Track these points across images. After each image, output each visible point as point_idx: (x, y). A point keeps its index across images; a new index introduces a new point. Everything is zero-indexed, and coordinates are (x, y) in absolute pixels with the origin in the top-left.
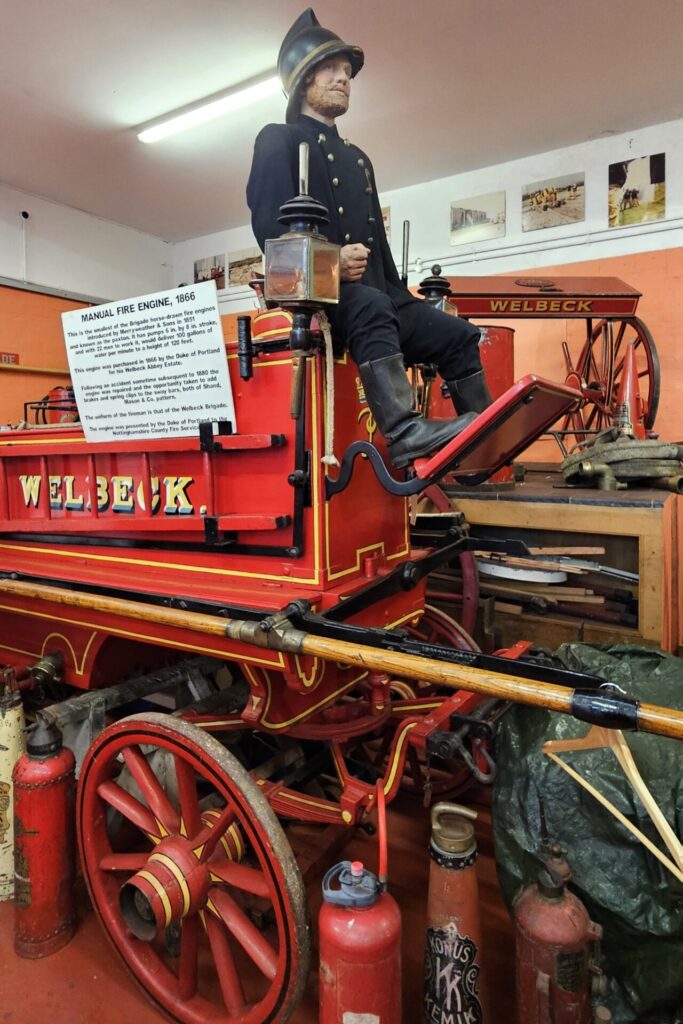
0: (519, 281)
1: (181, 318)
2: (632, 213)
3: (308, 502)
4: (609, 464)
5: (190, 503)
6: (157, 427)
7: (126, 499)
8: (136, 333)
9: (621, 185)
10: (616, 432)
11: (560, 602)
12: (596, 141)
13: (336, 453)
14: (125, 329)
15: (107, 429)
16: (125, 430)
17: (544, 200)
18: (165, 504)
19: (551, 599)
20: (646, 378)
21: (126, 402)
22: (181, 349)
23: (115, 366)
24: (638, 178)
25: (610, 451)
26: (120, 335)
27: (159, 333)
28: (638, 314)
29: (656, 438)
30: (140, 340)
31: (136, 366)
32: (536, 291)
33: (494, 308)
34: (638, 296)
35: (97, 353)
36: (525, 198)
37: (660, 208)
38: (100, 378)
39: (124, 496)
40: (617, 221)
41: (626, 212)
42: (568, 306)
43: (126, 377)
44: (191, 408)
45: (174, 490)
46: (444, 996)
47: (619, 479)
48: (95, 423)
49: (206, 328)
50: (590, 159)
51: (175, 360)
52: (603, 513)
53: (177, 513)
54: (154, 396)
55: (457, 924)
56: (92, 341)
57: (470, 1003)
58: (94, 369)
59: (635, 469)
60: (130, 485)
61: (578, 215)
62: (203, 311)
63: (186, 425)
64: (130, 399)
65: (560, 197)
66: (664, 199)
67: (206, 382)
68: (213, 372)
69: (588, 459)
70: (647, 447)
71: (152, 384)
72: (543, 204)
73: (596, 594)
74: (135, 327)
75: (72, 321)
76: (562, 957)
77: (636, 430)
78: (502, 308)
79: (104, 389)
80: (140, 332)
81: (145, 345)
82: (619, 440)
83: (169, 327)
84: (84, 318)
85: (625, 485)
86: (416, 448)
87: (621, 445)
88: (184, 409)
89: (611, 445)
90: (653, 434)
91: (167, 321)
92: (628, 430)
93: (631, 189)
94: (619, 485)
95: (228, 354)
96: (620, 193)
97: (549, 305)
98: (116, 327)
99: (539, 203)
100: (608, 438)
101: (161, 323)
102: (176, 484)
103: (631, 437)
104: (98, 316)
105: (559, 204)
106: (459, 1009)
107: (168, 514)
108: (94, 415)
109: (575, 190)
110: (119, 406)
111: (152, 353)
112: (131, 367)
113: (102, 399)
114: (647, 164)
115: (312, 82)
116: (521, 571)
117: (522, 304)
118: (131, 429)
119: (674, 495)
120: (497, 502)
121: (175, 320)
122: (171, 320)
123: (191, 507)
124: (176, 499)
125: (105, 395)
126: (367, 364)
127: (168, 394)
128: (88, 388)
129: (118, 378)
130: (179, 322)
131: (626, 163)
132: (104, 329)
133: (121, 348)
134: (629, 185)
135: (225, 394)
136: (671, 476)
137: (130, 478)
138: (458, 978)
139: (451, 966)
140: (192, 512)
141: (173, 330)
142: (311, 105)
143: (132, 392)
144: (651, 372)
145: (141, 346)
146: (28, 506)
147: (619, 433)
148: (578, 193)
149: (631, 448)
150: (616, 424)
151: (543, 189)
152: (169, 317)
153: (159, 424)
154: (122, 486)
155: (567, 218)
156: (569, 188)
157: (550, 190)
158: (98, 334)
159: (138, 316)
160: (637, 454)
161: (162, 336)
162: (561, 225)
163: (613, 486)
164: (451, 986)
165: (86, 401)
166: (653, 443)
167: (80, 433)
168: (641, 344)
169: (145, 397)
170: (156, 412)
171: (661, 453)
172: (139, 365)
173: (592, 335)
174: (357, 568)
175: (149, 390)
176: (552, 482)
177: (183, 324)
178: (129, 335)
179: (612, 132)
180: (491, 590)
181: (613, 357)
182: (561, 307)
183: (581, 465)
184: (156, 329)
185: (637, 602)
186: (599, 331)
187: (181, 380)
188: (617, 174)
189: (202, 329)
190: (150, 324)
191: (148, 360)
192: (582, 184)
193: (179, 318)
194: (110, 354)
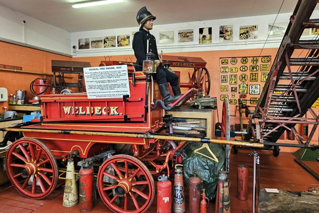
0: (179, 58)
1: (118, 72)
2: (204, 41)
3: (148, 112)
4: (200, 103)
5: (117, 112)
6: (109, 96)
7: (99, 112)
8: (105, 74)
9: (202, 34)
10: (201, 96)
11: (191, 134)
12: (196, 22)
13: (153, 102)
14: (102, 73)
15: (94, 95)
16: (100, 96)
17: (184, 35)
18: (111, 113)
19: (189, 133)
20: (208, 82)
21: (101, 89)
22: (117, 79)
23: (98, 81)
24: (206, 32)
25: (200, 100)
26: (100, 74)
27: (111, 75)
28: (206, 67)
29: (210, 97)
30: (106, 76)
31: (104, 82)
32: (183, 61)
33: (174, 64)
34: (206, 63)
35: (93, 78)
36: (179, 33)
37: (211, 41)
38: (94, 84)
39: (98, 111)
40: (201, 42)
41: (203, 40)
42: (191, 65)
43: (101, 84)
44: (119, 92)
45: (113, 110)
46: (178, 196)
47: (202, 106)
48: (91, 94)
49: (124, 75)
50: (195, 26)
51: (115, 81)
52: (200, 114)
53: (114, 115)
54: (109, 89)
55: (180, 184)
56: (92, 75)
57: (182, 197)
58: (92, 82)
59: (206, 104)
60: (100, 109)
61: (192, 40)
62: (124, 71)
63: (117, 95)
64: (102, 89)
65: (188, 34)
66: (211, 38)
67: (123, 86)
68: (125, 84)
69: (196, 102)
70: (208, 99)
71: (108, 86)
72: (183, 36)
73: (198, 132)
74: (105, 73)
75: (86, 70)
76: (197, 186)
77: (205, 95)
78: (176, 64)
79: (94, 86)
80: (106, 74)
81: (107, 77)
82: (202, 97)
83: (114, 74)
84: (90, 70)
85: (203, 108)
86: (170, 101)
87: (203, 99)
88: (117, 92)
89: (201, 99)
90: (209, 96)
91: (113, 72)
92: (204, 95)
93: (204, 35)
94: (202, 108)
95: (129, 80)
96: (202, 36)
97: (186, 64)
98: (100, 72)
99: (182, 35)
100: (200, 97)
101: (112, 72)
102: (114, 108)
103: (205, 97)
104: (94, 69)
105: (187, 36)
106: (180, 198)
107: (111, 115)
108: (91, 92)
109: (191, 33)
110: (99, 90)
111: (109, 79)
112: (103, 82)
113: (94, 89)
114: (208, 29)
115: (146, 23)
116: (182, 127)
117: (180, 63)
118: (101, 96)
119: (213, 110)
120: (177, 112)
121: (116, 72)
122: (115, 72)
123: (118, 113)
124: (114, 112)
125: (95, 88)
126: (161, 85)
127: (113, 88)
128: (90, 86)
129: (99, 84)
130: (117, 73)
131: (203, 28)
132: (96, 73)
133: (100, 77)
134: (204, 34)
135: (128, 89)
136: (213, 106)
137: (100, 107)
138: (180, 193)
139: (179, 191)
140: (118, 114)
141: (115, 74)
142: (145, 27)
143: (103, 87)
144: (209, 81)
145: (106, 77)
146: (66, 114)
147: (202, 96)
148: (192, 34)
149: (204, 100)
150: (201, 94)
151: (183, 32)
152: (114, 71)
153: (110, 95)
154: (98, 109)
155: (189, 40)
156: (190, 33)
157: (185, 32)
158: (94, 73)
159: (106, 70)
160: (206, 101)
161: (112, 75)
162: (188, 42)
163: (201, 108)
164: (179, 194)
165: (89, 89)
166: (209, 98)
167: (86, 96)
168: (206, 74)
169: (106, 89)
170: (109, 92)
171: (211, 101)
172: (105, 81)
173: (195, 71)
174: (155, 125)
175: (108, 87)
176: (187, 107)
177: (118, 73)
178: (103, 74)
179: (200, 20)
180: (176, 132)
181: (200, 76)
182: (189, 65)
183: (194, 103)
184: (111, 74)
185: (206, 133)
186: (197, 70)
187: (117, 85)
188: (201, 31)
189: (123, 75)
190: (109, 72)
191: (108, 80)
192: (193, 32)
193: (117, 72)
194: (97, 78)
